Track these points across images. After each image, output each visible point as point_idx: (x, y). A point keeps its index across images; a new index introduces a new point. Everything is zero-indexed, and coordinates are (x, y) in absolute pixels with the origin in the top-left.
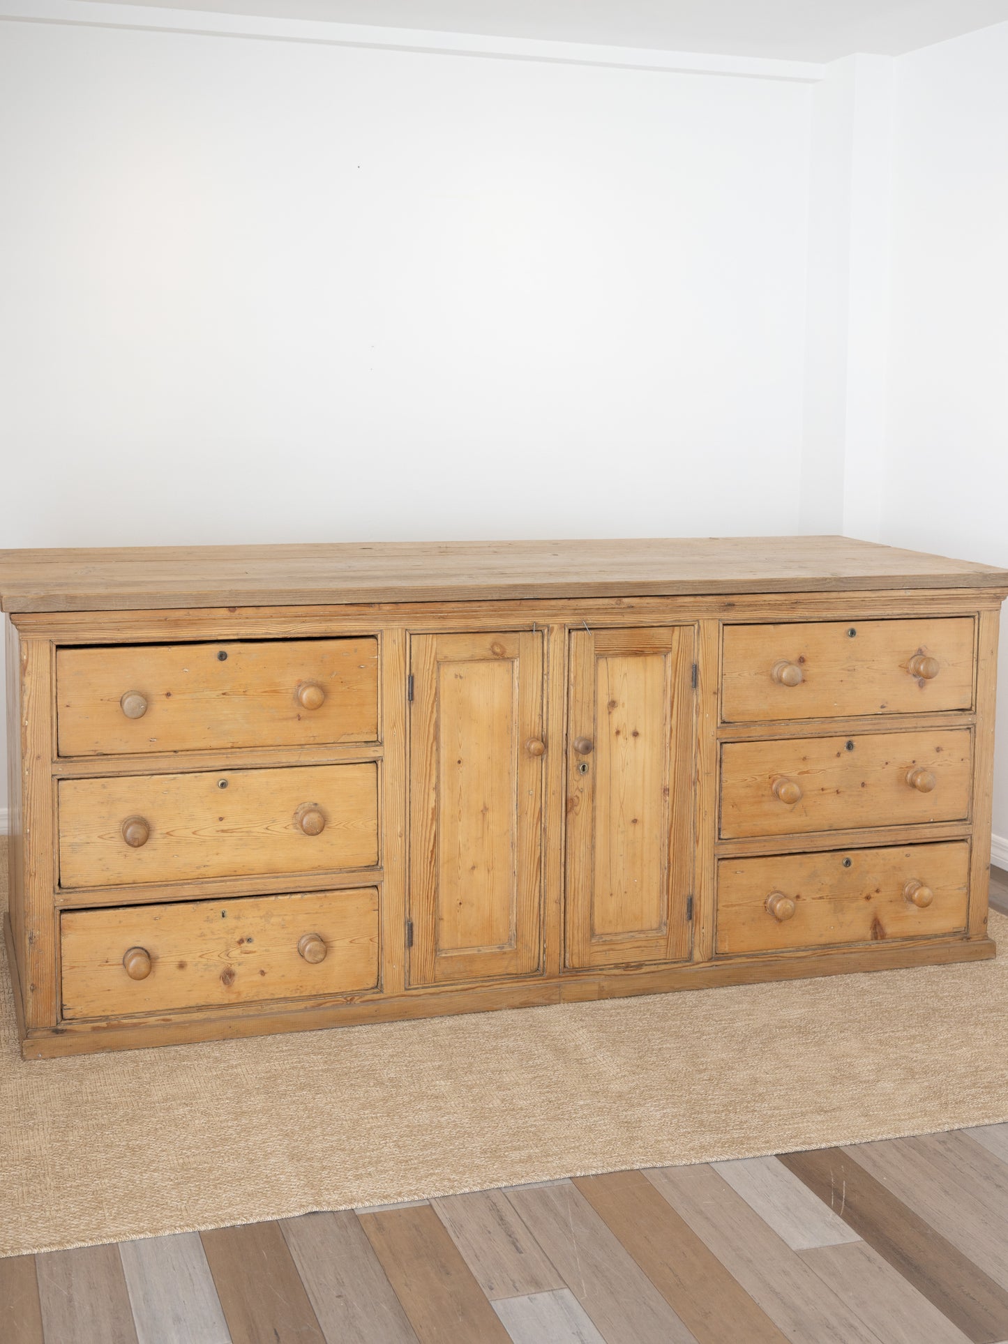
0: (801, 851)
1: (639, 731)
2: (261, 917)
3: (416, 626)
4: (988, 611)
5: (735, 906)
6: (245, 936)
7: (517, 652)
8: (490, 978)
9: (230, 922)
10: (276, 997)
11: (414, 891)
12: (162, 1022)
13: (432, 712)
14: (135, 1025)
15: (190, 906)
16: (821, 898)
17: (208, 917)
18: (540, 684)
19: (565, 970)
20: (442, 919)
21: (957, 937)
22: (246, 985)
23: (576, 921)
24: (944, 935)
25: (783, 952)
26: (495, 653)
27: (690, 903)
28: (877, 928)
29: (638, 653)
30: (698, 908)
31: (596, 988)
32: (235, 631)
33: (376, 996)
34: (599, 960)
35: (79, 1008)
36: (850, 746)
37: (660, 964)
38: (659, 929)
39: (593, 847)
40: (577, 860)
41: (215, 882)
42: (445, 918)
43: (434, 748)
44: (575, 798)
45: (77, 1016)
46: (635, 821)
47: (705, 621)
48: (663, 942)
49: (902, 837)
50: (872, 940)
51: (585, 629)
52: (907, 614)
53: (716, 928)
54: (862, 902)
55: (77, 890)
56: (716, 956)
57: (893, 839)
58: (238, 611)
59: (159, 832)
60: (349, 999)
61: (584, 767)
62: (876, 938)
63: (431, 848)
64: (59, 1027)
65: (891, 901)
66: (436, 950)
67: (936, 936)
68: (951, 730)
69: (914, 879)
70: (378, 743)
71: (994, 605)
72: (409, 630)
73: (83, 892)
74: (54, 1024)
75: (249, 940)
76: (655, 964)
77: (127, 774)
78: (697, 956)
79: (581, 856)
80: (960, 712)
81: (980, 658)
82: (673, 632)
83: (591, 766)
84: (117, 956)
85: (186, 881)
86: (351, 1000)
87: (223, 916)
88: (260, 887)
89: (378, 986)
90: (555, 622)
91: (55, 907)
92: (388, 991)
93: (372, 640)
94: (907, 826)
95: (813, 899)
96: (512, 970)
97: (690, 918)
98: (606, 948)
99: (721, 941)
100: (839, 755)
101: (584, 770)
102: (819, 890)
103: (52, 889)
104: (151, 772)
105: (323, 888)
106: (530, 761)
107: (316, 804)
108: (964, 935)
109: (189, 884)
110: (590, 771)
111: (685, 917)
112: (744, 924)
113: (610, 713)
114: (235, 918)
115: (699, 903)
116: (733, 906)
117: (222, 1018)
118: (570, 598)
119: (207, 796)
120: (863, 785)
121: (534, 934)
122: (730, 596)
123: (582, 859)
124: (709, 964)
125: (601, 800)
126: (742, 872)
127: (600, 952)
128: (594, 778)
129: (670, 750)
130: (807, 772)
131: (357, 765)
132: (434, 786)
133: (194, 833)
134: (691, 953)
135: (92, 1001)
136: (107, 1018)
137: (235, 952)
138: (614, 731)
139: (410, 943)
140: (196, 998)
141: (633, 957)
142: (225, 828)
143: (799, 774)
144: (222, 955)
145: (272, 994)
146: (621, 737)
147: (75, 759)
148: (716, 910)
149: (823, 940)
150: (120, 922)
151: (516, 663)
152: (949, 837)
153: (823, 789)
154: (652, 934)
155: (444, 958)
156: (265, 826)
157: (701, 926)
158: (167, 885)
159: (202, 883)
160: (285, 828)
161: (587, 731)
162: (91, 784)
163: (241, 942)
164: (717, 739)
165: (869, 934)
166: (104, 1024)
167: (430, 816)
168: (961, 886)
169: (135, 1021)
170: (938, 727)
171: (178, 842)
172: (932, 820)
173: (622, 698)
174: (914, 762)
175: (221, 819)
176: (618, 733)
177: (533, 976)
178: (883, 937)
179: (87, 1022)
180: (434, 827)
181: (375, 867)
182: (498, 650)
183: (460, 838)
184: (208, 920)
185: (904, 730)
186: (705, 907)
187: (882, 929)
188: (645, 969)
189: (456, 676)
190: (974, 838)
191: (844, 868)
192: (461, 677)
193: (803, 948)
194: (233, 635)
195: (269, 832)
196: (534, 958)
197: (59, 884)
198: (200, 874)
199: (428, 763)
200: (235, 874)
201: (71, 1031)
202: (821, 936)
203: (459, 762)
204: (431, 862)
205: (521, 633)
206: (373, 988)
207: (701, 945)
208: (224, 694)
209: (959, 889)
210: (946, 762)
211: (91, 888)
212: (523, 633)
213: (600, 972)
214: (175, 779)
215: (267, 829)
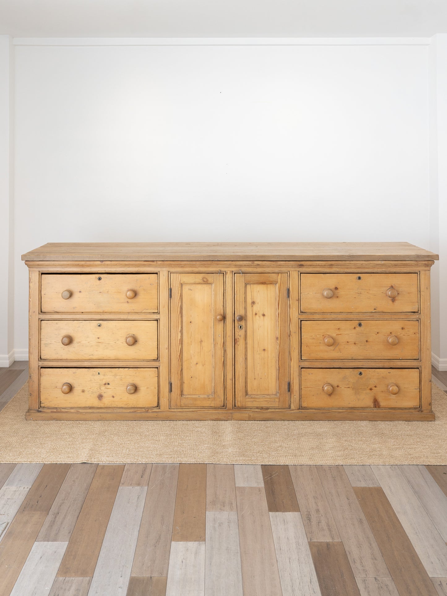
0: (339, 367)
1: (265, 314)
2: (113, 376)
3: (172, 270)
4: (424, 271)
5: (310, 387)
6: (107, 382)
7: (213, 281)
8: (204, 407)
9: (101, 376)
10: (118, 406)
11: (172, 371)
12: (76, 412)
13: (179, 302)
14: (66, 412)
15: (87, 369)
16: (348, 388)
17: (93, 374)
18: (223, 294)
19: (235, 407)
20: (184, 383)
21: (416, 410)
22: (107, 401)
23: (239, 388)
24: (410, 408)
25: (332, 409)
27: (289, 384)
28: (376, 403)
29: (263, 283)
30: (292, 387)
31: (247, 415)
32: (104, 270)
33: (157, 410)
34: (249, 404)
35: (46, 404)
36: (360, 325)
37: (277, 409)
38: (276, 395)
39: (246, 359)
40: (239, 363)
41: (97, 361)
42: (185, 383)
43: (180, 316)
44: (238, 339)
45: (46, 406)
46: (264, 350)
47: (292, 272)
48: (277, 400)
49: (387, 364)
50: (374, 407)
51: (240, 273)
52: (385, 271)
53: (300, 396)
54: (369, 391)
55: (47, 360)
56: (301, 408)
57: (382, 365)
58: (104, 262)
59: (76, 341)
60: (147, 410)
61: (241, 327)
62: (376, 407)
63: (179, 355)
64: (39, 410)
65: (382, 392)
66: (182, 394)
67: (406, 409)
68: (409, 320)
69: (393, 383)
70: (158, 313)
71: (427, 268)
72: (170, 271)
73: (49, 361)
74: (38, 409)
75: (108, 384)
76: (274, 409)
77: (65, 319)
78: (293, 407)
79: (241, 362)
80: (413, 313)
81: (421, 290)
82: (278, 275)
83: (244, 327)
84: (60, 385)
85: (85, 360)
86: (148, 411)
87: (99, 374)
88: (113, 364)
89: (158, 406)
90: (228, 270)
91: (39, 366)
92: (162, 408)
93: (156, 275)
94: (389, 360)
95: (345, 388)
96: (212, 405)
97: (289, 391)
98: (252, 400)
99: (304, 402)
100: (355, 328)
101: (241, 328)
102: (348, 384)
103: (38, 359)
104: (73, 319)
105: (137, 367)
106: (219, 323)
107: (134, 335)
108: (419, 409)
109: (87, 361)
110: (244, 328)
111: (287, 390)
112: (313, 395)
113: (252, 306)
114: (103, 375)
115: (293, 385)
116: (308, 387)
117: (98, 413)
118: (232, 261)
119: (93, 329)
120: (367, 341)
121: (221, 392)
122: (301, 262)
123: (241, 363)
124: (298, 411)
125: (249, 341)
126: (312, 374)
127: (250, 401)
128: (246, 331)
129: (278, 322)
130: (340, 334)
131: (150, 321)
132: (180, 331)
133: (88, 342)
134: (290, 406)
135: (51, 401)
136: (56, 408)
137: (103, 388)
138: (254, 314)
139: (171, 390)
140: (89, 404)
141: (264, 405)
142: (100, 341)
143: (337, 335)
144: (98, 389)
145: (117, 405)
146: (257, 316)
147: (47, 313)
148: (300, 389)
149: (350, 406)
150: (61, 373)
151: (213, 285)
152: (410, 366)
153: (348, 342)
154: (272, 396)
155: (185, 398)
156: (115, 342)
157: (294, 395)
158: (79, 361)
159: (92, 361)
160: (122, 343)
161: (242, 313)
162: (52, 322)
163: (105, 384)
164: (299, 319)
165: (372, 405)
166: (55, 410)
167: (178, 342)
168: (416, 388)
169: (66, 410)
170: (402, 319)
171: (83, 346)
172: (401, 358)
173: (257, 300)
174: (391, 333)
175: (98, 338)
176: (256, 314)
177: (220, 409)
178: (379, 407)
179: (49, 409)
180: (180, 347)
181: (157, 360)
182: (205, 280)
183: (191, 352)
184: (93, 375)
185: (385, 319)
186: (295, 387)
187: (378, 403)
188: (269, 411)
189: (189, 289)
190: (423, 367)
191: (359, 376)
192: (191, 290)
193: (341, 408)
194: (104, 271)
196: (222, 401)
197: (41, 358)
198: (91, 358)
199: (178, 322)
200: (103, 359)
201: (43, 411)
202: (349, 403)
203: (191, 322)
204: (179, 360)
205: (214, 274)
206: (155, 407)
207: (294, 403)
208: (100, 292)
209: (415, 389)
210: (407, 334)
211: (51, 360)
213: (250, 410)
214: (82, 322)
215: (115, 343)
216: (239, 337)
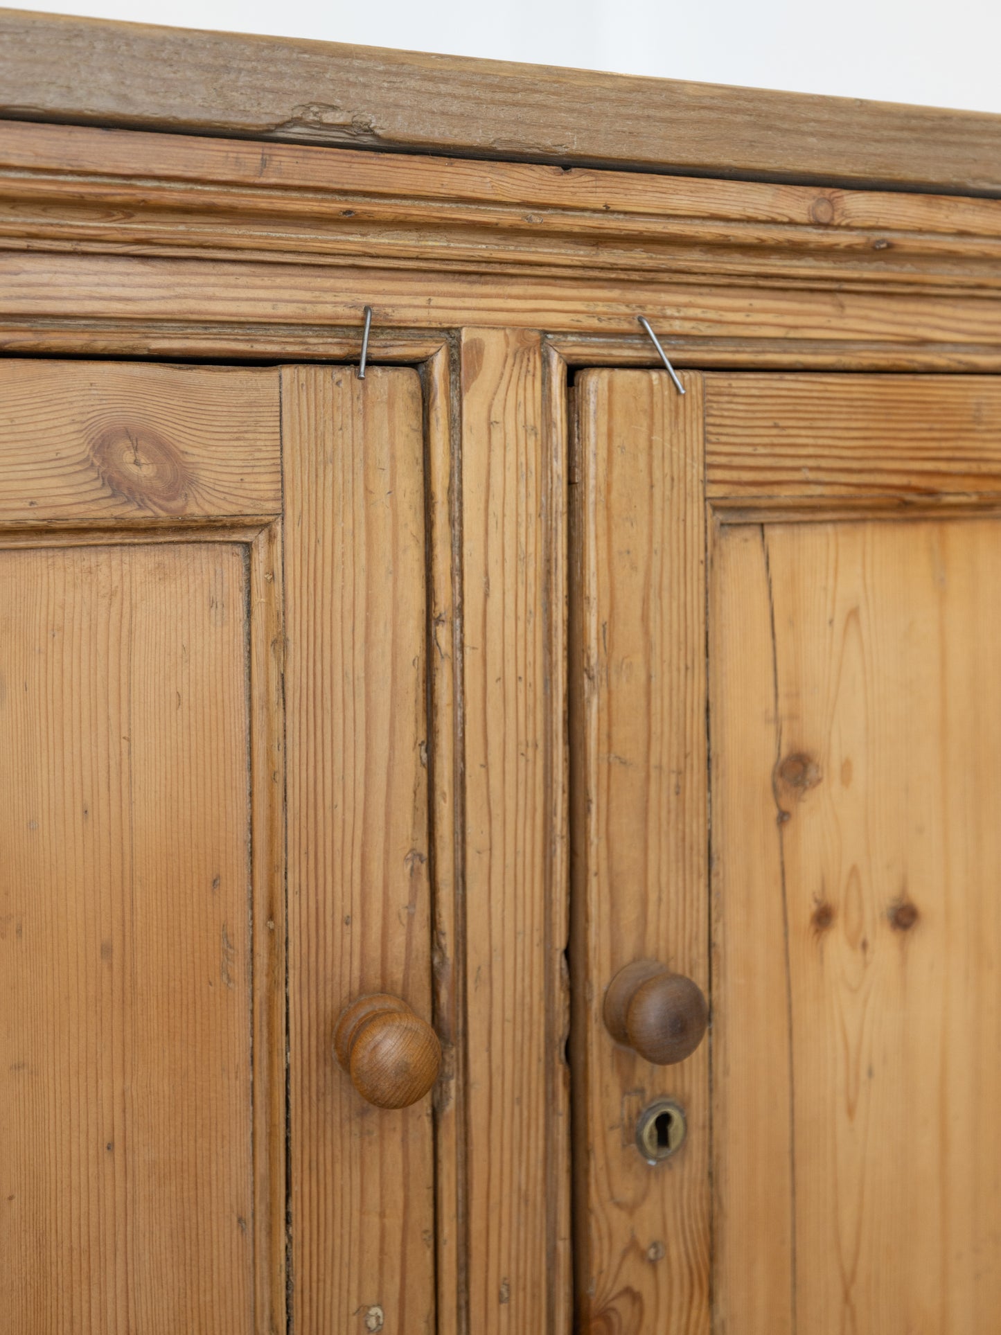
1: (923, 898)
18: (411, 677)
26: (117, 486)
29: (910, 506)
51: (659, 366)
61: (663, 1122)
83: (698, 1114)
101: (663, 1138)
110: (697, 1138)
113: (783, 818)
128: (715, 1176)
138: (804, 911)
146: (836, 939)
161: (672, 931)
176: (823, 917)
205: (287, 372)
212: (303, 372)
216: (635, 1275)
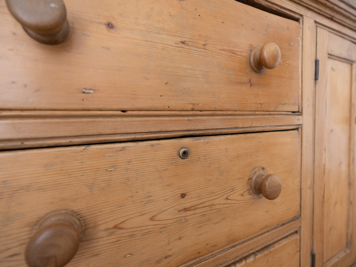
119: (166, 170)
133: (152, 219)
142: (188, 205)
156: (225, 196)
160: (242, 195)
175: (183, 196)
181: (297, 218)
195: (229, 202)
215: (227, 199)
